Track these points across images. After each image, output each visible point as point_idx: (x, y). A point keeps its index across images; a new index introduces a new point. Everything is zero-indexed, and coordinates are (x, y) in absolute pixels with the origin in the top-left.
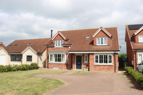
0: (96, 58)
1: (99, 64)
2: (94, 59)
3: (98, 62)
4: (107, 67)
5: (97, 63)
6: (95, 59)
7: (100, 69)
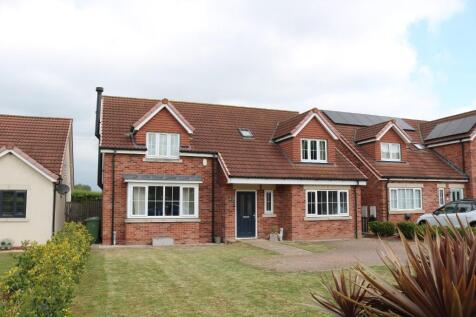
0: (309, 201)
1: (315, 216)
2: (304, 202)
3: (314, 212)
4: (337, 224)
5: (311, 215)
6: (307, 203)
7: (321, 232)
